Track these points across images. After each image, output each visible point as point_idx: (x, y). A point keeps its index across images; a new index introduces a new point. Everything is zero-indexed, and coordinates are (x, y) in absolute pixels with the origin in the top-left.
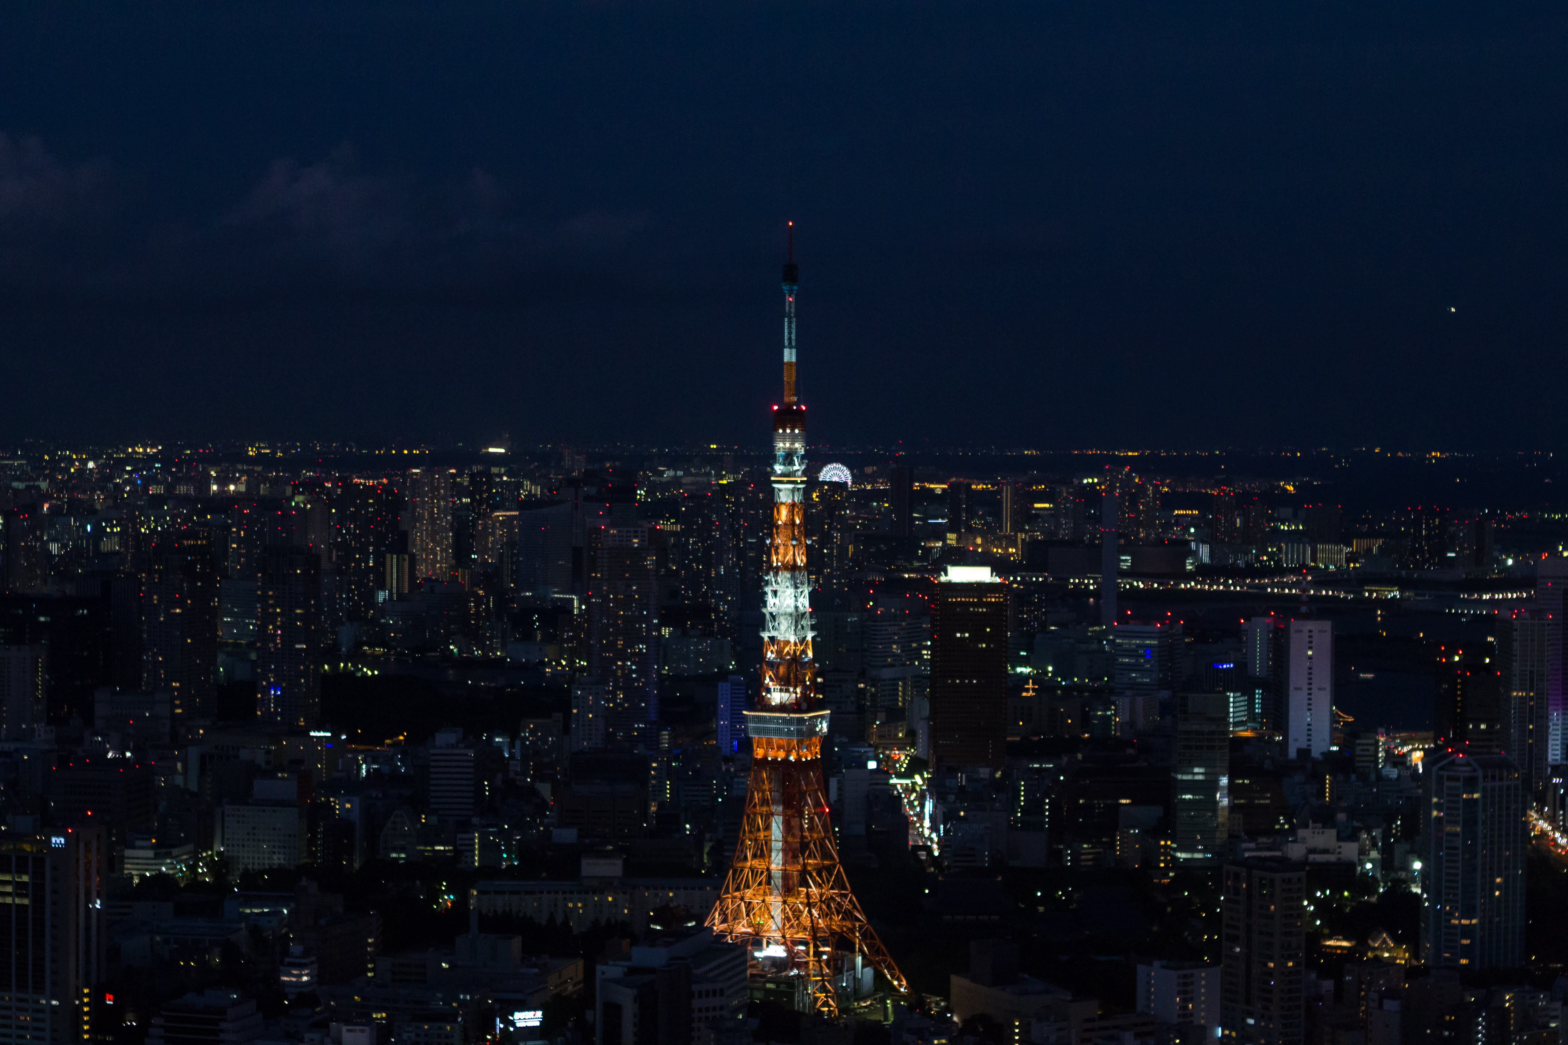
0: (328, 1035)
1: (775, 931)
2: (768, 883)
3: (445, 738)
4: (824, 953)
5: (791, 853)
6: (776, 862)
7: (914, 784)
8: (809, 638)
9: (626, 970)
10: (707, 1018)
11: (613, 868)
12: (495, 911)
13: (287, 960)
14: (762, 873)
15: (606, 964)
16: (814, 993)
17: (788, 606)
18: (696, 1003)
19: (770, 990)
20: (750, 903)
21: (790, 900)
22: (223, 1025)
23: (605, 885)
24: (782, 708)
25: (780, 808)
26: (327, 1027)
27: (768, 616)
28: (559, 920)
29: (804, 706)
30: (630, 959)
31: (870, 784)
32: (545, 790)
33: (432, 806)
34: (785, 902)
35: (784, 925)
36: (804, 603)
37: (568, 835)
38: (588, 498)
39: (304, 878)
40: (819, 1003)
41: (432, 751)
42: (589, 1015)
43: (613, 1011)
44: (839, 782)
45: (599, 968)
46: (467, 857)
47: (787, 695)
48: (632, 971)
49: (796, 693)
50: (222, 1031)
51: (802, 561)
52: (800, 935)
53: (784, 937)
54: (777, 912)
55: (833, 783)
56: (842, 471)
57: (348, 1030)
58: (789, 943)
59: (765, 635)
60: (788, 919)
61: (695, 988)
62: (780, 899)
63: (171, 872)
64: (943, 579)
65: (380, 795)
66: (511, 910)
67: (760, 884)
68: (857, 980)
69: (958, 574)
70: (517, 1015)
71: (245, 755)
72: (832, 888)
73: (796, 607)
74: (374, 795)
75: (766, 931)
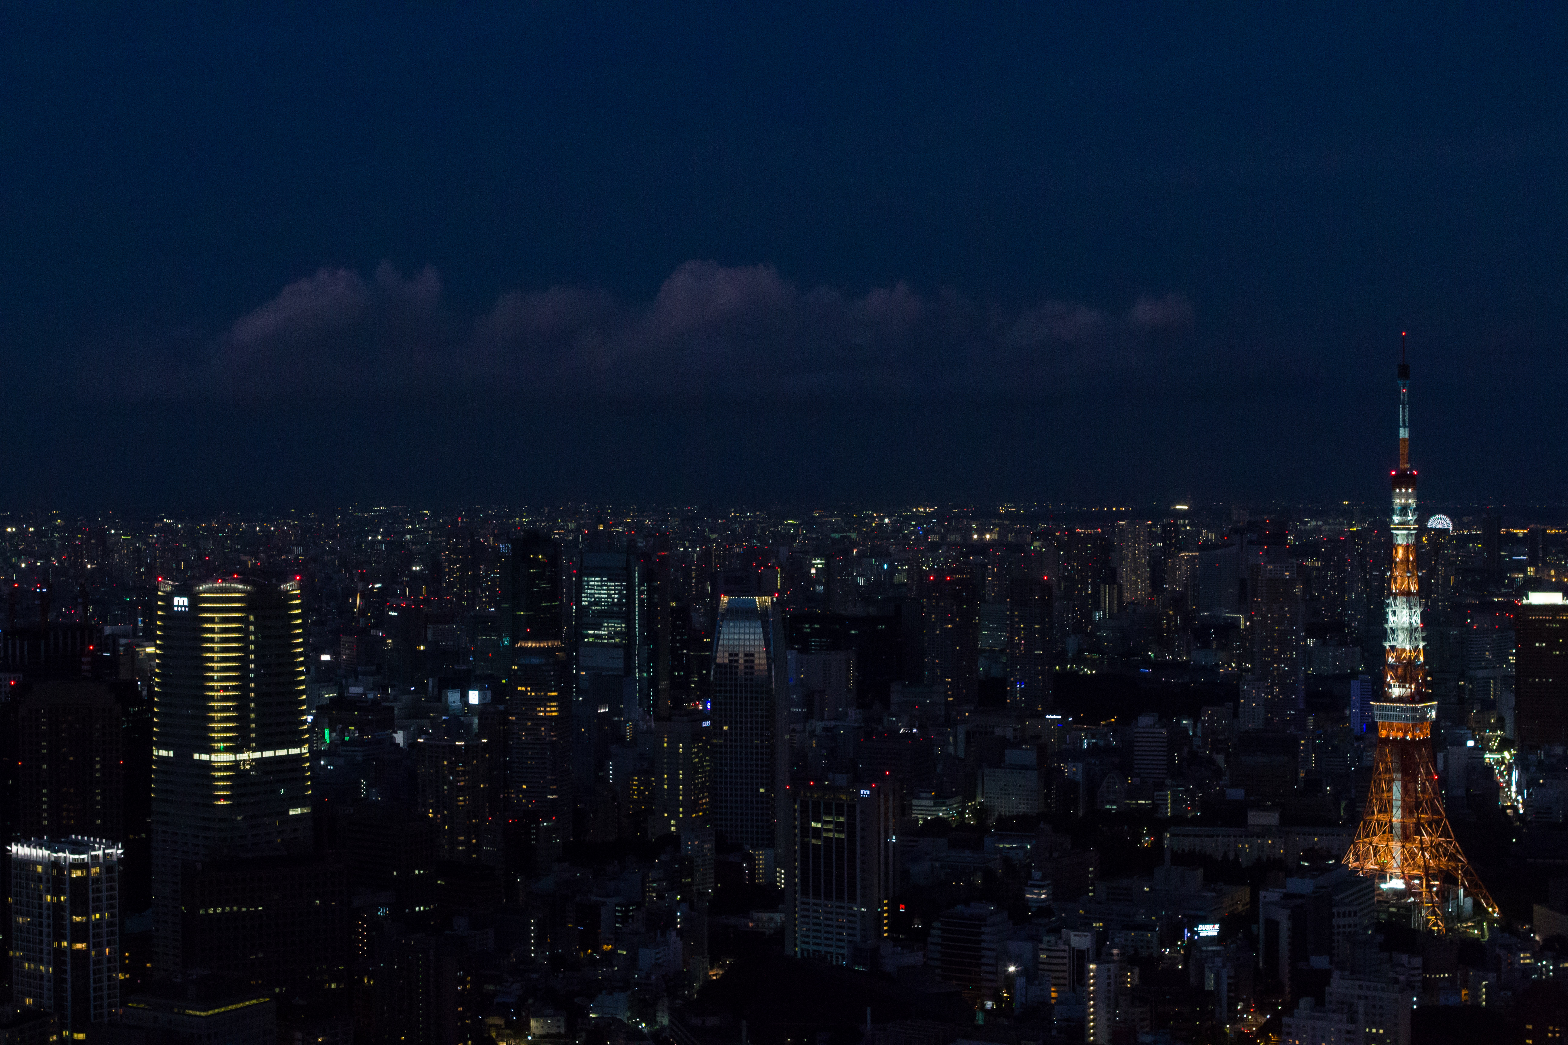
0: (1060, 938)
1: (1396, 868)
2: (1391, 832)
3: (1145, 721)
4: (1434, 886)
5: (1408, 809)
6: (1397, 817)
7: (1503, 758)
8: (1421, 647)
9: (1282, 895)
10: (1344, 933)
11: (1272, 819)
12: (1183, 850)
13: (1030, 882)
14: (1386, 824)
15: (1267, 890)
16: (1427, 916)
17: (1404, 623)
18: (1336, 921)
19: (1392, 913)
20: (1376, 847)
21: (1408, 845)
22: (984, 929)
23: (1265, 832)
24: (1400, 699)
25: (1400, 776)
26: (1060, 932)
27: (1389, 630)
28: (1232, 856)
29: (1417, 698)
30: (1285, 888)
31: (1469, 758)
32: (1220, 759)
33: (1137, 771)
34: (1403, 847)
35: (1403, 864)
36: (1417, 620)
37: (1237, 794)
38: (1251, 542)
39: (1042, 822)
40: (1431, 924)
41: (1136, 730)
42: (1254, 927)
43: (1272, 926)
44: (1444, 756)
45: (1262, 894)
46: (1162, 809)
47: (1404, 690)
48: (1288, 896)
49: (1411, 689)
50: (983, 933)
51: (1415, 588)
52: (1415, 872)
53: (1403, 873)
54: (1398, 854)
55: (1440, 756)
56: (1445, 520)
57: (1075, 935)
58: (1407, 878)
59: (1387, 645)
60: (1406, 859)
61: (1335, 910)
62: (1400, 844)
63: (946, 816)
64: (1525, 602)
65: (1097, 762)
66: (1194, 849)
67: (1384, 832)
68: (1460, 908)
69: (1536, 598)
70: (1201, 927)
71: (998, 731)
72: (1440, 836)
73: (1411, 624)
74: (1093, 762)
75: (1389, 868)
